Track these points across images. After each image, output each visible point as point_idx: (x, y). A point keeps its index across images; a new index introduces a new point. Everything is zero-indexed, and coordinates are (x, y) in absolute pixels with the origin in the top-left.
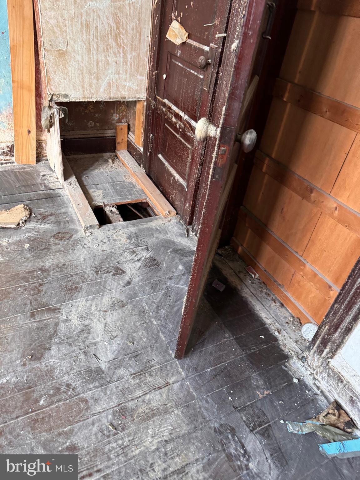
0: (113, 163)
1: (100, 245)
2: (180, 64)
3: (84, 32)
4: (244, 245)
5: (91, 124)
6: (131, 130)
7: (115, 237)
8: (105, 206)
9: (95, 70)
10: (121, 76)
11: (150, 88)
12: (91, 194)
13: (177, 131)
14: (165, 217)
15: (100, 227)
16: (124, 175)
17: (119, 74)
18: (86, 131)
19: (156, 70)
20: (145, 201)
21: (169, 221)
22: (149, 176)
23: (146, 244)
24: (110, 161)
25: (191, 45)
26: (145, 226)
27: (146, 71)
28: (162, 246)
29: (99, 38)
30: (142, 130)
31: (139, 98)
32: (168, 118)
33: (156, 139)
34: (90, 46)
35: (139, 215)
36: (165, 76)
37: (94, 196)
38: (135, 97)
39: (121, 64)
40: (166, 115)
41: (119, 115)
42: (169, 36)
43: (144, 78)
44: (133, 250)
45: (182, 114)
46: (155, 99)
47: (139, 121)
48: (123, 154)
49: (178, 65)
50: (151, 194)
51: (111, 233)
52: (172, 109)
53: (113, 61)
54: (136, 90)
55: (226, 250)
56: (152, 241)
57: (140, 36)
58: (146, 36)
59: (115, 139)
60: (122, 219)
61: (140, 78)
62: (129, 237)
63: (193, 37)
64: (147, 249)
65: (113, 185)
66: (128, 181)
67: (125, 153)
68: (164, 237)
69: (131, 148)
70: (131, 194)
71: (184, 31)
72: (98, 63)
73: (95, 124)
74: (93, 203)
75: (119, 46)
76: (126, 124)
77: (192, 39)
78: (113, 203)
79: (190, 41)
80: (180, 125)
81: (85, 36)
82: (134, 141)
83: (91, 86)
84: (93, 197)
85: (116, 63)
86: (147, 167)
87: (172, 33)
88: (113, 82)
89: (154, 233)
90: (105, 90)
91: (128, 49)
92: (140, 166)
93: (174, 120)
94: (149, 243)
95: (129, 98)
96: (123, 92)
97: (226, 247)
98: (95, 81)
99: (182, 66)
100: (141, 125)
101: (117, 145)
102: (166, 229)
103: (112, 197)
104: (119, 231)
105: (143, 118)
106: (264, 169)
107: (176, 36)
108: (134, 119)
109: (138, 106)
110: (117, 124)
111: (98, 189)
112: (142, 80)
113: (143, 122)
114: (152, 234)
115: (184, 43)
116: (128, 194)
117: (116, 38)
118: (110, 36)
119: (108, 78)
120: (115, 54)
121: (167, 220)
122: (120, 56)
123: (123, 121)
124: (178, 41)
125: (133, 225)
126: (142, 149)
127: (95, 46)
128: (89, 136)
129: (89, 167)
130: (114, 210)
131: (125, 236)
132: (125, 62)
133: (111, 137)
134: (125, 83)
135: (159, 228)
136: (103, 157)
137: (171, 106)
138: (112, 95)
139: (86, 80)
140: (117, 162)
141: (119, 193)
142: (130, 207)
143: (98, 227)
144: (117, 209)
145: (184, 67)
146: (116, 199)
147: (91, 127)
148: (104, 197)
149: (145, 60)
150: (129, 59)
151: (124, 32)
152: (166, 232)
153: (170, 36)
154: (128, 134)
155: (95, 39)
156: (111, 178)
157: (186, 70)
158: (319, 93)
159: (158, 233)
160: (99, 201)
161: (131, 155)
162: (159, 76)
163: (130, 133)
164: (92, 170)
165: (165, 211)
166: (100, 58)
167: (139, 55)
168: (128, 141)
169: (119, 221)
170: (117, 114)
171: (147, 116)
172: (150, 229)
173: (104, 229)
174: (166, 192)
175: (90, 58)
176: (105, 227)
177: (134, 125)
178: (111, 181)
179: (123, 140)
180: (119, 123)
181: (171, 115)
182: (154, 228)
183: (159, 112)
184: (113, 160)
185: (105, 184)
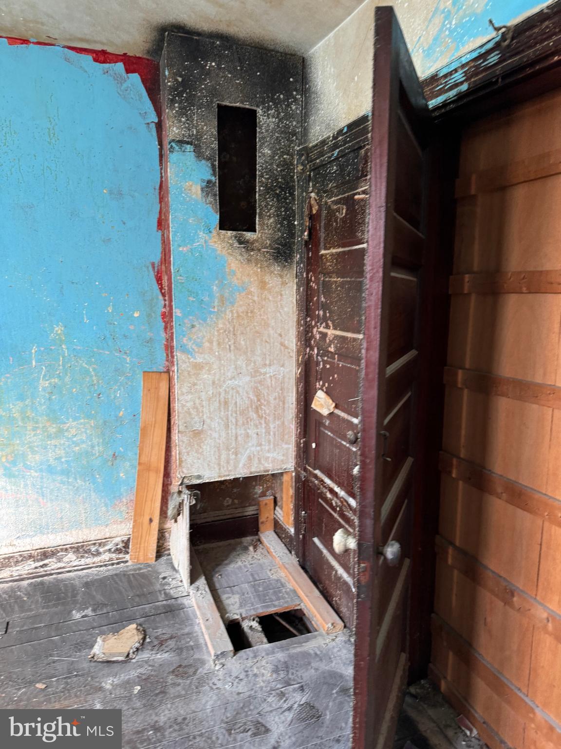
0: (255, 551)
1: (235, 684)
2: (329, 433)
3: (222, 409)
4: (449, 678)
5: (228, 501)
6: (279, 504)
7: (255, 671)
8: (243, 619)
9: (234, 445)
10: (263, 447)
11: (298, 457)
12: (224, 602)
13: (334, 509)
14: (328, 634)
15: (235, 655)
16: (269, 568)
17: (261, 445)
18: (221, 511)
19: (304, 437)
20: (299, 608)
21: (333, 640)
22: (303, 568)
23: (301, 681)
24: (251, 548)
25: (339, 416)
26: (299, 650)
27: (293, 439)
28: (325, 683)
29: (238, 413)
30: (291, 506)
31: (285, 469)
32: (322, 492)
33: (310, 517)
34: (228, 422)
35: (291, 629)
36: (314, 445)
37: (229, 605)
38: (281, 469)
39: (264, 435)
40: (319, 489)
41: (263, 486)
42: (314, 406)
43: (290, 446)
44: (282, 692)
45: (337, 489)
46: (305, 470)
47: (287, 494)
48: (268, 537)
49: (327, 434)
50: (307, 596)
51: (249, 663)
52: (325, 483)
53: (254, 433)
54: (282, 461)
55: (422, 687)
56: (308, 675)
57: (284, 403)
58: (290, 403)
59: (258, 517)
60: (265, 640)
61: (285, 446)
62: (276, 670)
63: (340, 407)
64: (302, 689)
65: (254, 586)
66: (274, 577)
67: (271, 536)
68: (327, 668)
69: (278, 528)
70: (278, 599)
71: (331, 401)
72: (236, 438)
73: (233, 501)
74: (227, 615)
75: (260, 417)
76: (272, 497)
77: (340, 410)
78: (254, 615)
79: (338, 412)
80: (336, 503)
81: (222, 413)
82: (282, 519)
83: (228, 462)
84: (227, 607)
85: (257, 434)
86: (300, 555)
87: (317, 403)
88: (254, 454)
89: (312, 661)
90: (244, 465)
91: (271, 418)
92: (291, 552)
93: (329, 495)
94: (305, 679)
95: (274, 470)
96: (266, 465)
97: (423, 682)
98: (234, 456)
99: (332, 435)
100: (290, 500)
101: (260, 523)
102: (330, 653)
103: (253, 605)
104: (261, 660)
105: (291, 492)
107: (322, 406)
108: (282, 490)
109: (286, 478)
110: (261, 499)
111: (233, 594)
112: (288, 449)
113: (292, 496)
114: (309, 663)
115: (331, 414)
116: (274, 598)
117: (257, 410)
118: (250, 409)
119: (248, 451)
120: (256, 426)
121: (331, 638)
122: (262, 427)
123: (268, 493)
124: (325, 412)
125: (282, 648)
126: (292, 531)
127: (234, 421)
128: (225, 517)
129: (223, 561)
130: (255, 624)
131: (270, 667)
132: (268, 432)
133: (253, 515)
134: (268, 455)
135: (318, 653)
136: (241, 543)
137: (323, 478)
138: (253, 470)
139: (223, 457)
140: (260, 550)
141: (262, 598)
142: (278, 618)
143: (232, 654)
144: (260, 623)
145: (334, 437)
146: (257, 608)
147: (228, 506)
148: (241, 606)
149: (290, 427)
150: (272, 429)
151: (265, 403)
152: (330, 658)
153: (316, 405)
154: (275, 509)
155: (234, 415)
156: (252, 575)
157: (336, 440)
159: (318, 661)
160: (234, 614)
161: (279, 537)
162: (307, 445)
163: (277, 508)
164: (227, 564)
165: (327, 623)
166: (239, 432)
167: (283, 423)
168: (275, 518)
169: (262, 643)
170: (260, 486)
171: (297, 490)
172: (306, 655)
173: (240, 658)
174: (327, 592)
175: (228, 433)
176: (242, 653)
177: (282, 498)
178: (251, 579)
179: (268, 518)
180: (262, 497)
181: (325, 490)
182: (312, 652)
183: (310, 484)
184: (255, 547)
185: (243, 585)
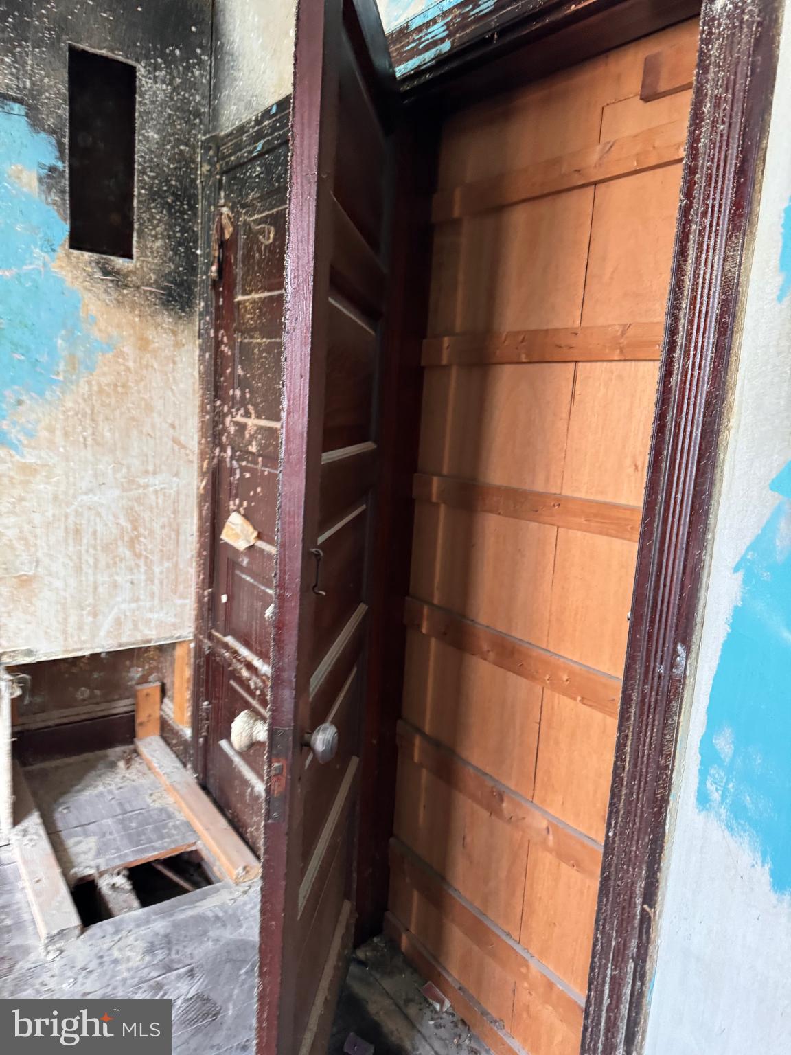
0: (128, 768)
1: (80, 979)
2: (248, 579)
3: (71, 541)
4: (413, 929)
5: (83, 693)
6: (169, 693)
7: (116, 954)
8: (101, 874)
9: (91, 600)
10: (141, 604)
11: (200, 617)
12: (69, 850)
13: (252, 693)
14: (237, 884)
15: (82, 932)
16: (150, 792)
17: (137, 600)
18: (71, 709)
19: (210, 588)
20: (193, 848)
21: (245, 892)
22: (204, 787)
23: (188, 962)
24: (121, 764)
25: (262, 551)
26: (190, 913)
27: (193, 590)
28: (228, 960)
29: (99, 548)
30: (188, 695)
31: (178, 638)
32: (235, 670)
33: (216, 710)
34: (81, 563)
35: (182, 882)
36: (224, 598)
37: (78, 854)
38: (171, 637)
39: (142, 584)
40: (230, 665)
41: (143, 667)
42: (226, 536)
43: (187, 601)
44: (158, 983)
45: (257, 662)
46: (210, 637)
47: (182, 677)
48: (151, 746)
49: (244, 579)
50: (207, 829)
51: (107, 943)
52: (240, 655)
53: (126, 581)
54: (174, 625)
55: (375, 948)
56: (201, 951)
57: (178, 534)
58: (188, 535)
59: (133, 716)
60: (136, 903)
61: (179, 602)
62: (151, 950)
63: (265, 537)
64: (191, 973)
65: (122, 822)
66: (157, 805)
67: (154, 744)
68: (235, 936)
69: (166, 731)
70: (162, 837)
71: (251, 529)
72: (95, 588)
73: (92, 692)
74: (73, 871)
75: (138, 555)
76: (158, 684)
77: (264, 541)
78: (119, 866)
79: (261, 544)
80: (255, 683)
81: (71, 549)
82: (172, 715)
83: (80, 628)
84: (73, 858)
85: (132, 583)
86: (200, 769)
87: (230, 532)
88: (125, 616)
89: (210, 928)
90: (109, 632)
91: (156, 558)
92: (185, 766)
93: (245, 673)
94: (197, 958)
95: (159, 640)
96: (147, 632)
97: (375, 940)
98: (90, 619)
99: (252, 581)
100: (186, 685)
101: (136, 725)
102: (239, 912)
103: (118, 850)
104: (127, 936)
105: (188, 672)
106: (416, 758)
107: (237, 536)
108: (173, 672)
109: (179, 652)
110: (139, 687)
111: (86, 835)
112: (183, 606)
113: (189, 679)
114: (205, 933)
115: (252, 547)
116: (154, 836)
117: (132, 543)
118: (120, 543)
119: (116, 610)
120: (131, 570)
121: (242, 889)
122: (139, 571)
123: (151, 678)
124: (241, 545)
125: (163, 914)
126: (188, 733)
127: (91, 561)
128: (77, 718)
129: (73, 786)
130: (121, 881)
131: (141, 945)
132: (150, 580)
133: (126, 712)
134: (149, 615)
135: (221, 914)
136: (107, 756)
137: (237, 648)
138: (124, 640)
139: (73, 619)
140: (136, 765)
141: (134, 838)
142: (160, 868)
143: (77, 932)
144: (129, 877)
145: (256, 583)
146: (126, 855)
147: (84, 700)
148: (99, 853)
149: (188, 572)
150: (157, 575)
151: (146, 533)
152: (239, 921)
153: (227, 536)
154: (162, 702)
155: (92, 551)
156: (121, 804)
157: (258, 588)
158: (473, 620)
159: (218, 928)
160: (85, 866)
161: (169, 744)
162: (214, 598)
163: (166, 700)
164: (79, 791)
165: (236, 868)
166: (100, 579)
167: (176, 565)
168: (161, 717)
169: (130, 909)
170: (138, 666)
171: (197, 669)
172: (201, 919)
173: (91, 937)
174: (239, 821)
175: (81, 581)
176: (96, 929)
177: (173, 683)
178: (119, 811)
179: (150, 716)
180: (143, 683)
181: (239, 666)
182: (210, 914)
183: (218, 659)
184: (128, 762)
185: (104, 821)
